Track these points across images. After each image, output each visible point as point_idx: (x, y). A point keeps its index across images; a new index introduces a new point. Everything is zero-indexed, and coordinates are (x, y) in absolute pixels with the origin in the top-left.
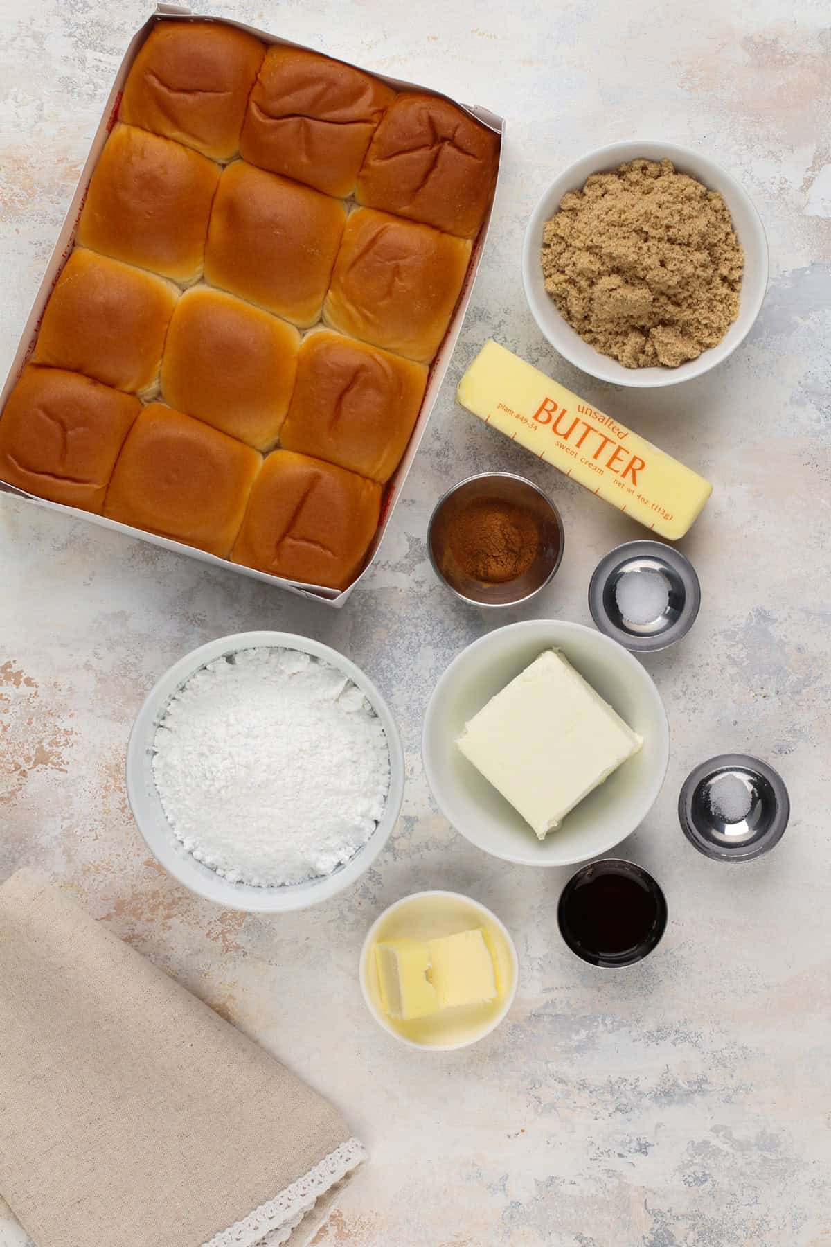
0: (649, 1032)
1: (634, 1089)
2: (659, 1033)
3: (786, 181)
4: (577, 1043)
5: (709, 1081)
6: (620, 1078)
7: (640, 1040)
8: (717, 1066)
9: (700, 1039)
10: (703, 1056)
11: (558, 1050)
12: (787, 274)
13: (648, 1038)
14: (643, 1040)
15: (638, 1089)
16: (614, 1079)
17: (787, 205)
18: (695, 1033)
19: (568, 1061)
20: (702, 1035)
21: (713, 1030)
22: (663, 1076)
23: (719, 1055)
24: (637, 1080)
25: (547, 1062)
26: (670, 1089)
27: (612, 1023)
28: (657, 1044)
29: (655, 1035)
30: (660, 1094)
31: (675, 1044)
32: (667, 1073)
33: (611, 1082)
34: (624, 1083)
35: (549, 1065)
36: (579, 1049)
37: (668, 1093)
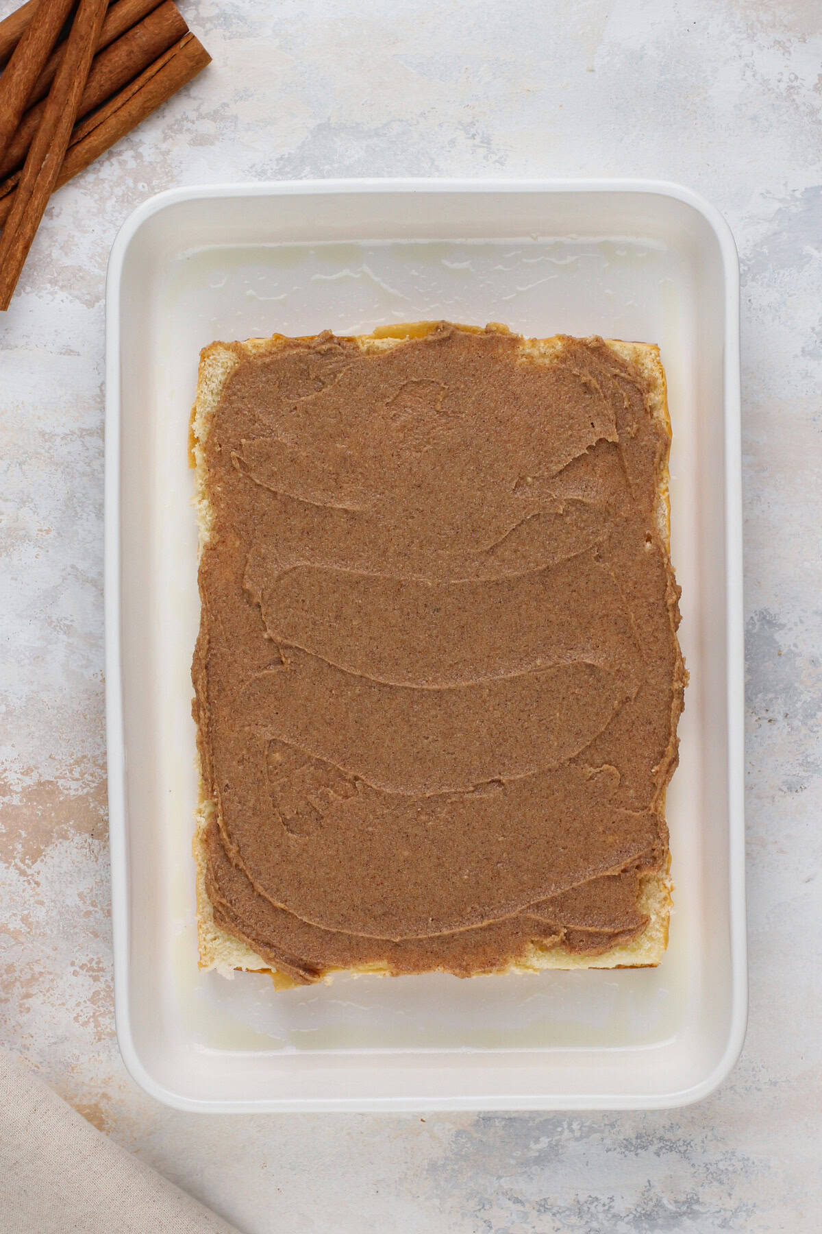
0: (627, 1140)
1: (608, 1210)
2: (639, 1141)
3: (796, 78)
4: (537, 1154)
5: (700, 1200)
6: (590, 1197)
7: (615, 1149)
8: (711, 1182)
9: (689, 1148)
10: (693, 1170)
11: (513, 1162)
12: (798, 194)
13: (626, 1147)
14: (618, 1150)
15: (613, 1211)
16: (582, 1198)
17: (797, 108)
18: (684, 1141)
19: (526, 1176)
20: (692, 1143)
21: (706, 1138)
22: (644, 1195)
23: (712, 1169)
24: (612, 1199)
25: (499, 1177)
26: (653, 1211)
27: (580, 1129)
28: (637, 1155)
29: (634, 1143)
30: (640, 1217)
31: (659, 1156)
32: (649, 1190)
33: (578, 1202)
34: (596, 1203)
35: (502, 1180)
36: (541, 1160)
37: (650, 1215)
